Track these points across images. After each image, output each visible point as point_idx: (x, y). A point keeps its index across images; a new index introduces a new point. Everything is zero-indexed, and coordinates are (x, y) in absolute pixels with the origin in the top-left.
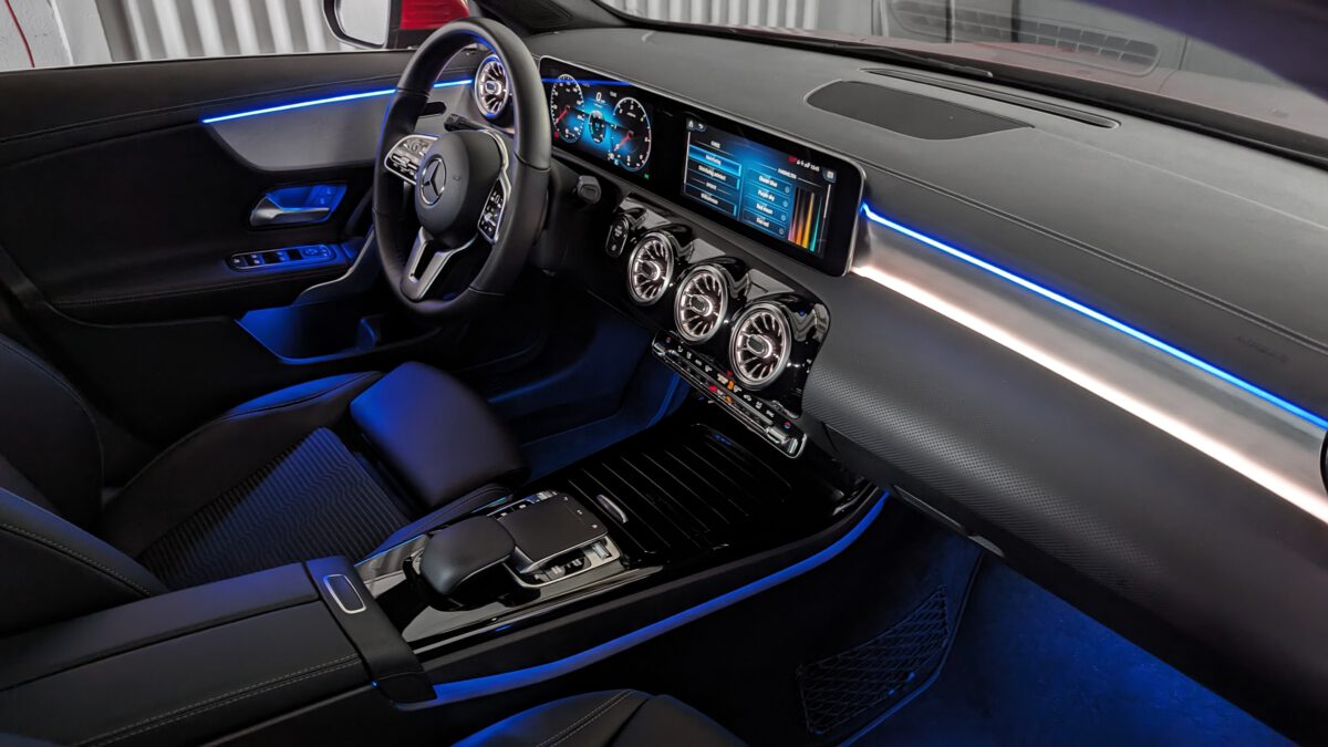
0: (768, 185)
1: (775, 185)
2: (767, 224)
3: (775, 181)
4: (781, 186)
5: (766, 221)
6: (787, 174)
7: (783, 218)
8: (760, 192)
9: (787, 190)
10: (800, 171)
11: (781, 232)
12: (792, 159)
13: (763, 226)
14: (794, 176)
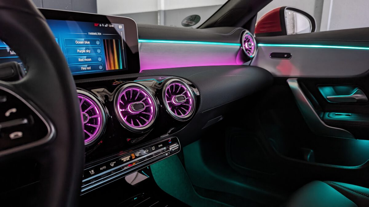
0: (84, 44)
1: (89, 43)
2: (89, 68)
3: (88, 40)
4: (93, 42)
5: (88, 66)
6: (95, 34)
7: (100, 59)
8: (78, 51)
9: (98, 43)
10: (103, 30)
11: (101, 67)
12: (96, 25)
13: (87, 70)
14: (100, 34)
